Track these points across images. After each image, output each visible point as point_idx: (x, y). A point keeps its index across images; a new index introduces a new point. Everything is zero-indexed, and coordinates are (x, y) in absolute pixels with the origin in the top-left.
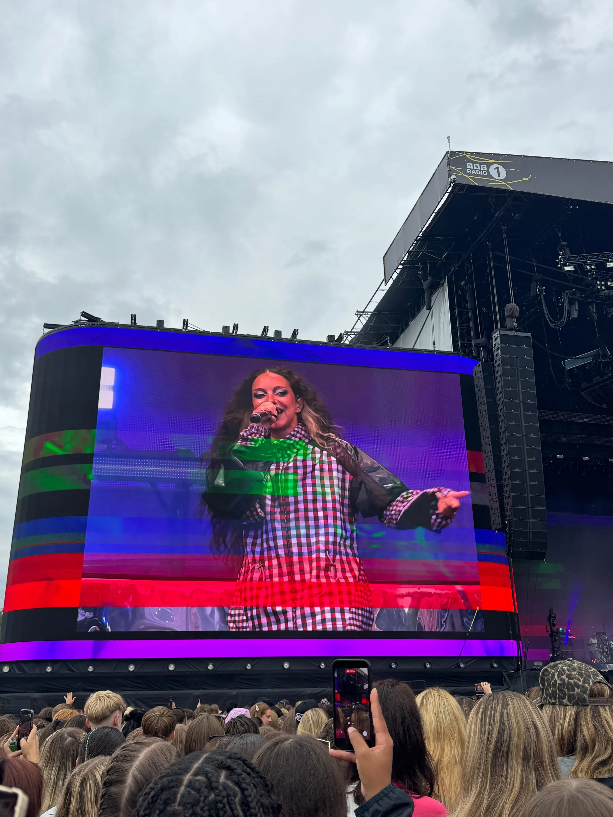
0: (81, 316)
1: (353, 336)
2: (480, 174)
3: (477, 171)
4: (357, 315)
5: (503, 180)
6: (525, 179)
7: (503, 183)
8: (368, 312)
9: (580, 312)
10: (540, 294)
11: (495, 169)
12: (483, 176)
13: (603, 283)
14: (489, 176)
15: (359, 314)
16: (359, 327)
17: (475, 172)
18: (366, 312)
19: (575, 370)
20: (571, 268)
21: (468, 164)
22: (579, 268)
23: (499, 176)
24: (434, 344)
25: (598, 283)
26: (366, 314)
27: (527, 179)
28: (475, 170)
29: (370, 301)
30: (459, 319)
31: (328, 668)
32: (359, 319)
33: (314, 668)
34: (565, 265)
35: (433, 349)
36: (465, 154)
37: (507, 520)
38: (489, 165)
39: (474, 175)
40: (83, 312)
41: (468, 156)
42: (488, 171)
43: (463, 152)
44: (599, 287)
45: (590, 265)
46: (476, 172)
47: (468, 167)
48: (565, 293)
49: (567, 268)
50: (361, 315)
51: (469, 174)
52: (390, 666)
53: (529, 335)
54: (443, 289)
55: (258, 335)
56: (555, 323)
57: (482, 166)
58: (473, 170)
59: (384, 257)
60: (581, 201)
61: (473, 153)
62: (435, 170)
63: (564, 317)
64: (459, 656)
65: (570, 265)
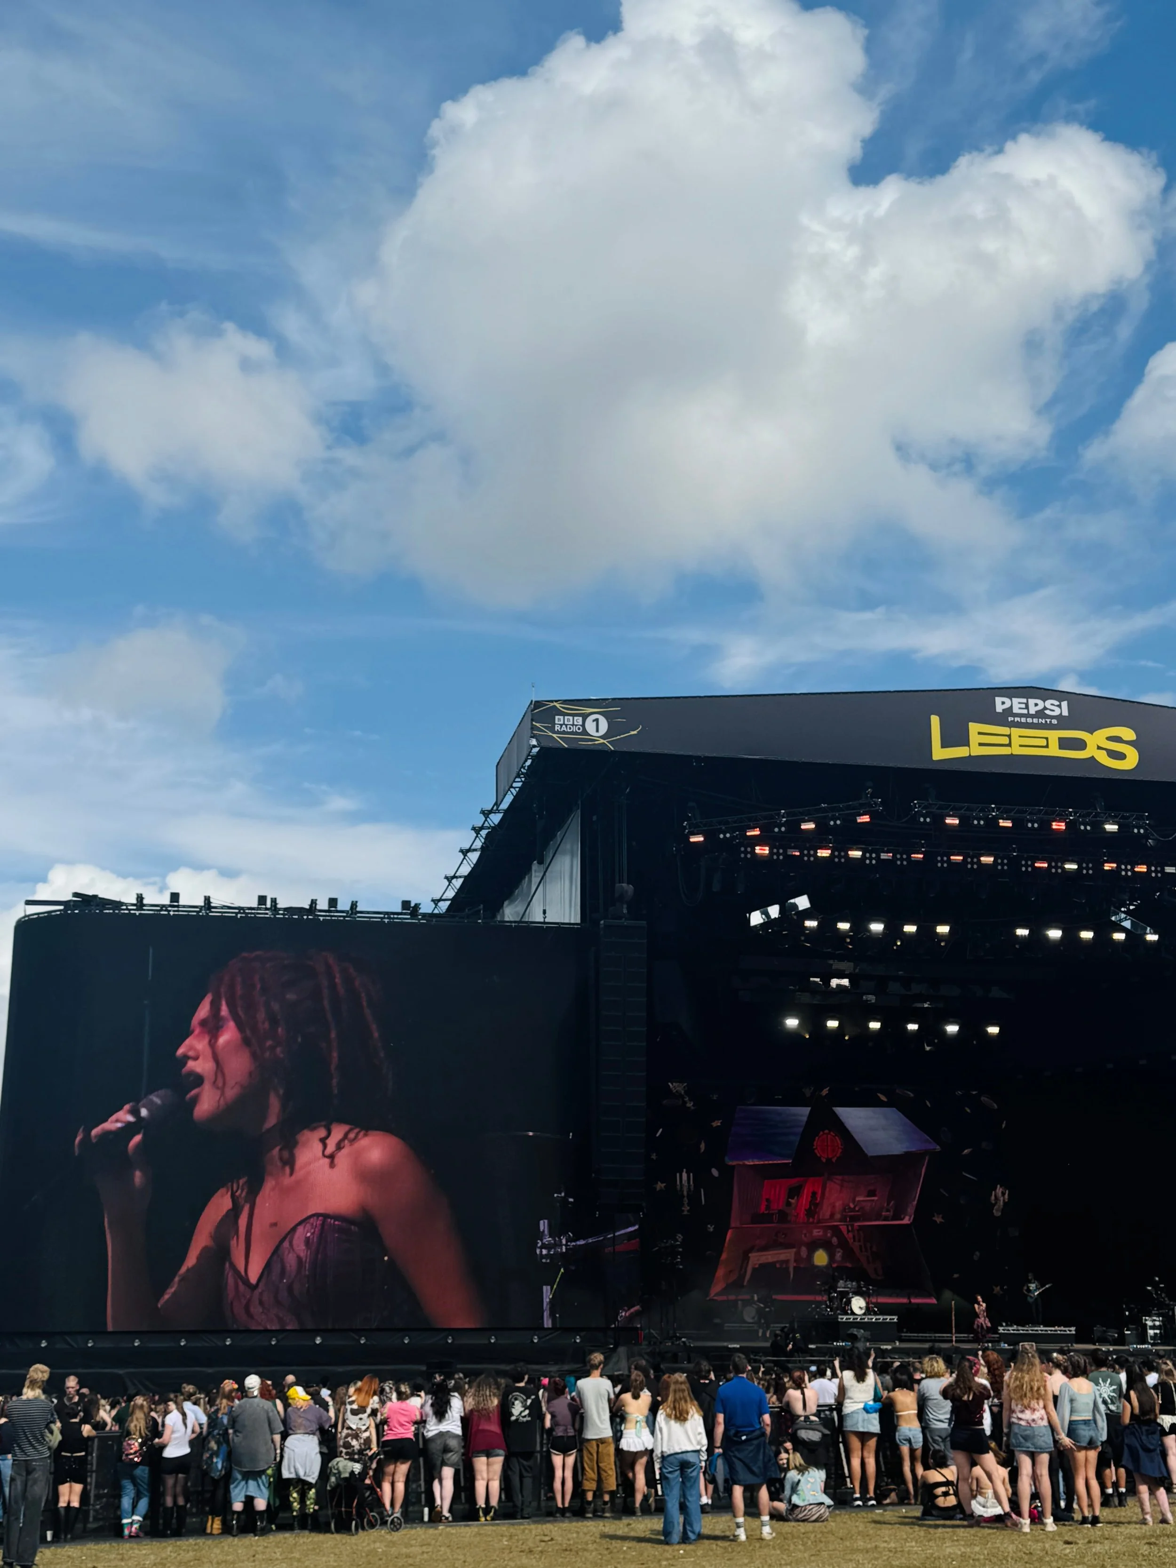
2: (572, 730)
3: (569, 726)
5: (602, 737)
6: (633, 733)
7: (602, 741)
10: (676, 854)
11: (594, 721)
12: (576, 733)
13: (748, 850)
14: (585, 732)
17: (565, 729)
20: (700, 838)
21: (557, 717)
22: (710, 838)
23: (597, 731)
25: (743, 849)
28: (566, 725)
34: (691, 835)
35: (543, 920)
36: (555, 704)
38: (585, 717)
39: (564, 732)
41: (558, 706)
42: (583, 725)
43: (552, 701)
44: (744, 855)
45: (725, 833)
46: (567, 728)
47: (557, 722)
49: (694, 839)
51: (558, 732)
53: (644, 923)
56: (690, 898)
57: (575, 718)
58: (564, 726)
59: (497, 766)
60: (705, 757)
63: (700, 891)
65: (697, 835)
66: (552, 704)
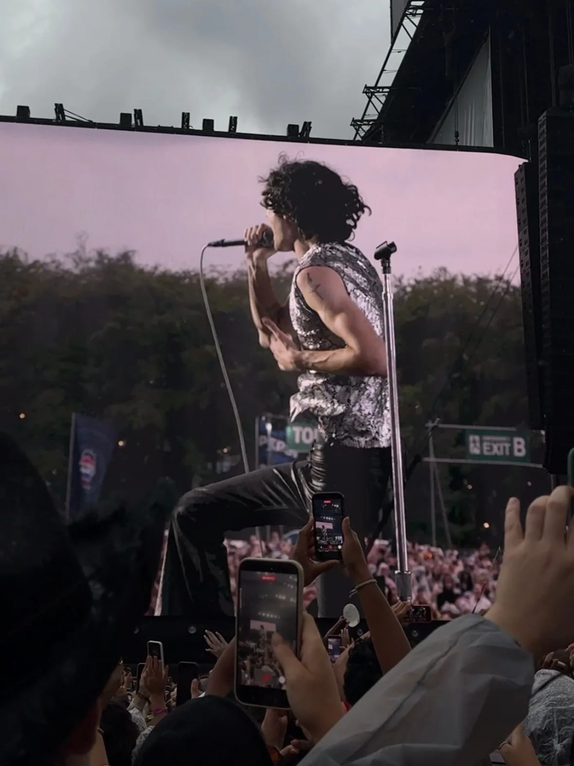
1: (366, 128)
4: (366, 93)
8: (383, 88)
15: (370, 91)
16: (373, 114)
18: (380, 88)
26: (381, 90)
29: (383, 70)
32: (370, 101)
35: (455, 143)
50: (373, 94)
55: (175, 126)
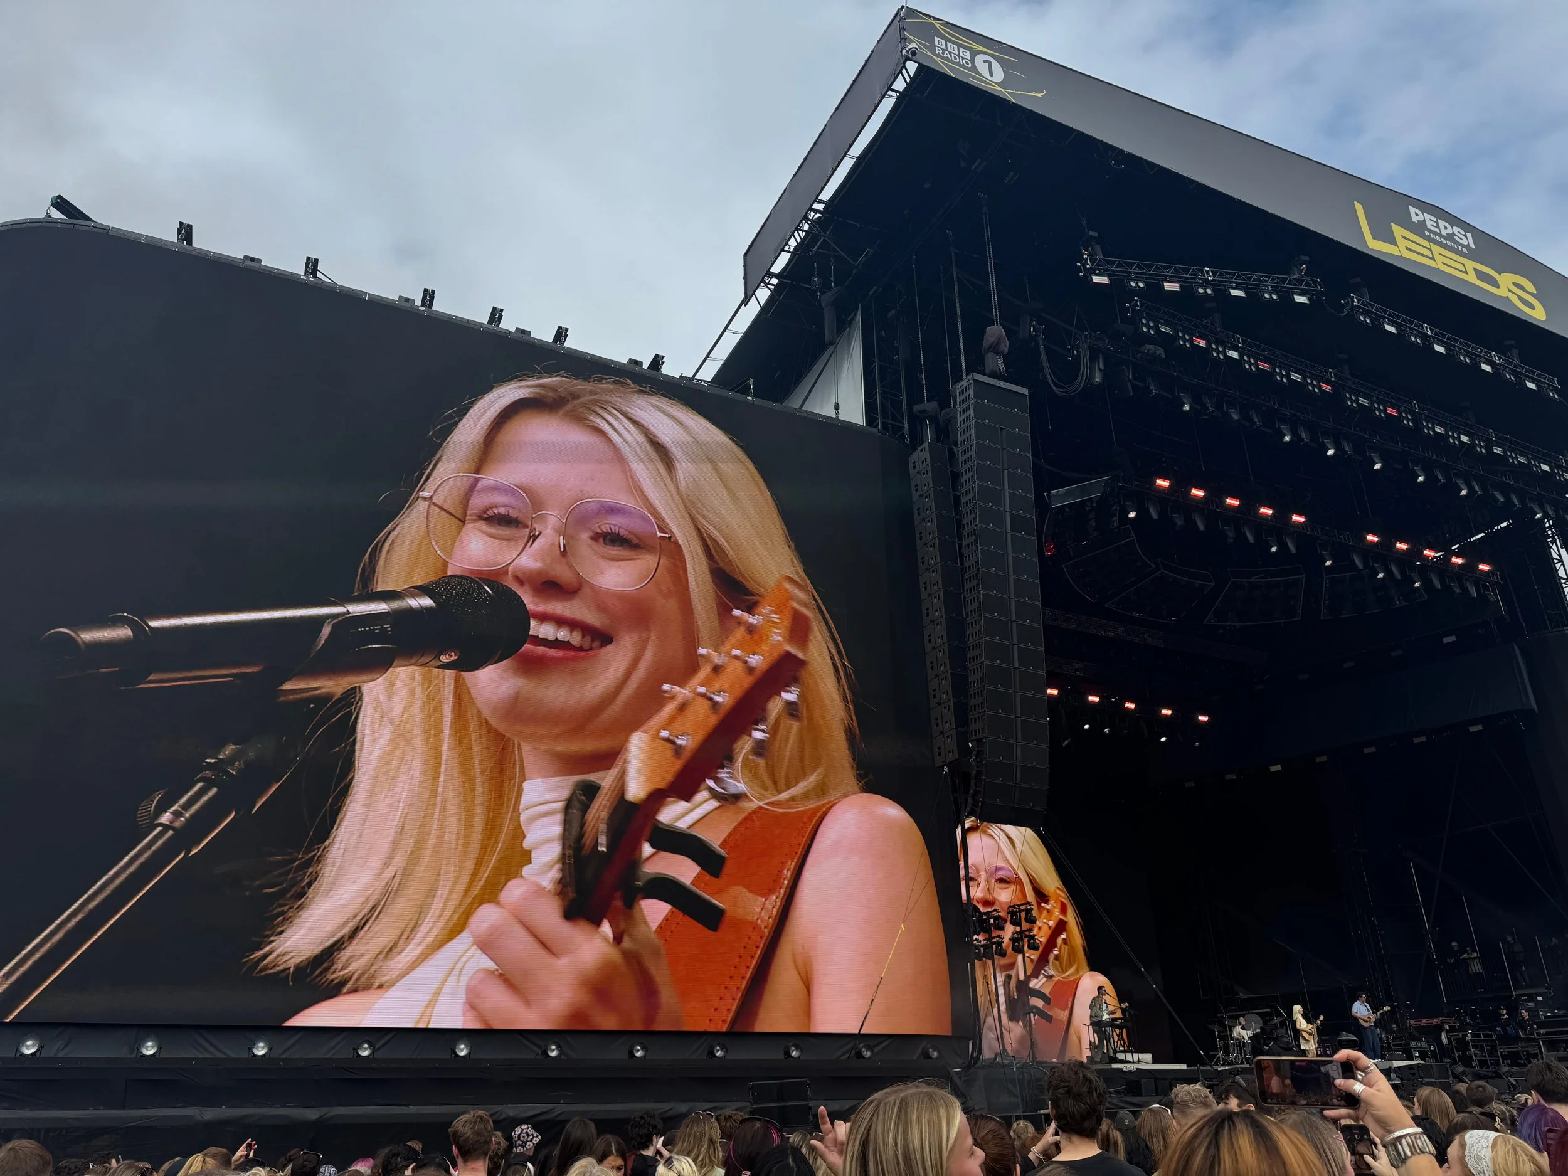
0: (52, 205)
2: (958, 61)
3: (953, 55)
5: (998, 84)
6: (1036, 94)
7: (999, 88)
9: (1105, 374)
10: (1036, 335)
11: (985, 62)
12: (963, 66)
13: (1151, 324)
14: (974, 68)
17: (949, 56)
19: (1067, 510)
20: (1104, 280)
21: (937, 39)
22: (1118, 283)
23: (991, 75)
24: (837, 407)
25: (1144, 321)
27: (1039, 95)
28: (950, 53)
30: (881, 381)
31: (563, 1057)
33: (532, 1056)
34: (1093, 271)
35: (835, 416)
36: (934, 22)
37: (971, 742)
38: (974, 54)
39: (947, 59)
40: (60, 197)
41: (937, 25)
42: (972, 60)
43: (930, 16)
44: (1145, 329)
45: (1137, 281)
46: (951, 56)
47: (937, 44)
48: (1083, 338)
49: (1097, 279)
51: (938, 56)
52: (712, 1054)
53: (1025, 391)
54: (849, 332)
55: (476, 322)
56: (1062, 388)
57: (961, 50)
58: (946, 52)
59: (745, 255)
60: (1131, 156)
61: (948, 24)
62: (870, 52)
63: (1080, 377)
64: (857, 1032)
65: (1101, 275)
66: (929, 21)
